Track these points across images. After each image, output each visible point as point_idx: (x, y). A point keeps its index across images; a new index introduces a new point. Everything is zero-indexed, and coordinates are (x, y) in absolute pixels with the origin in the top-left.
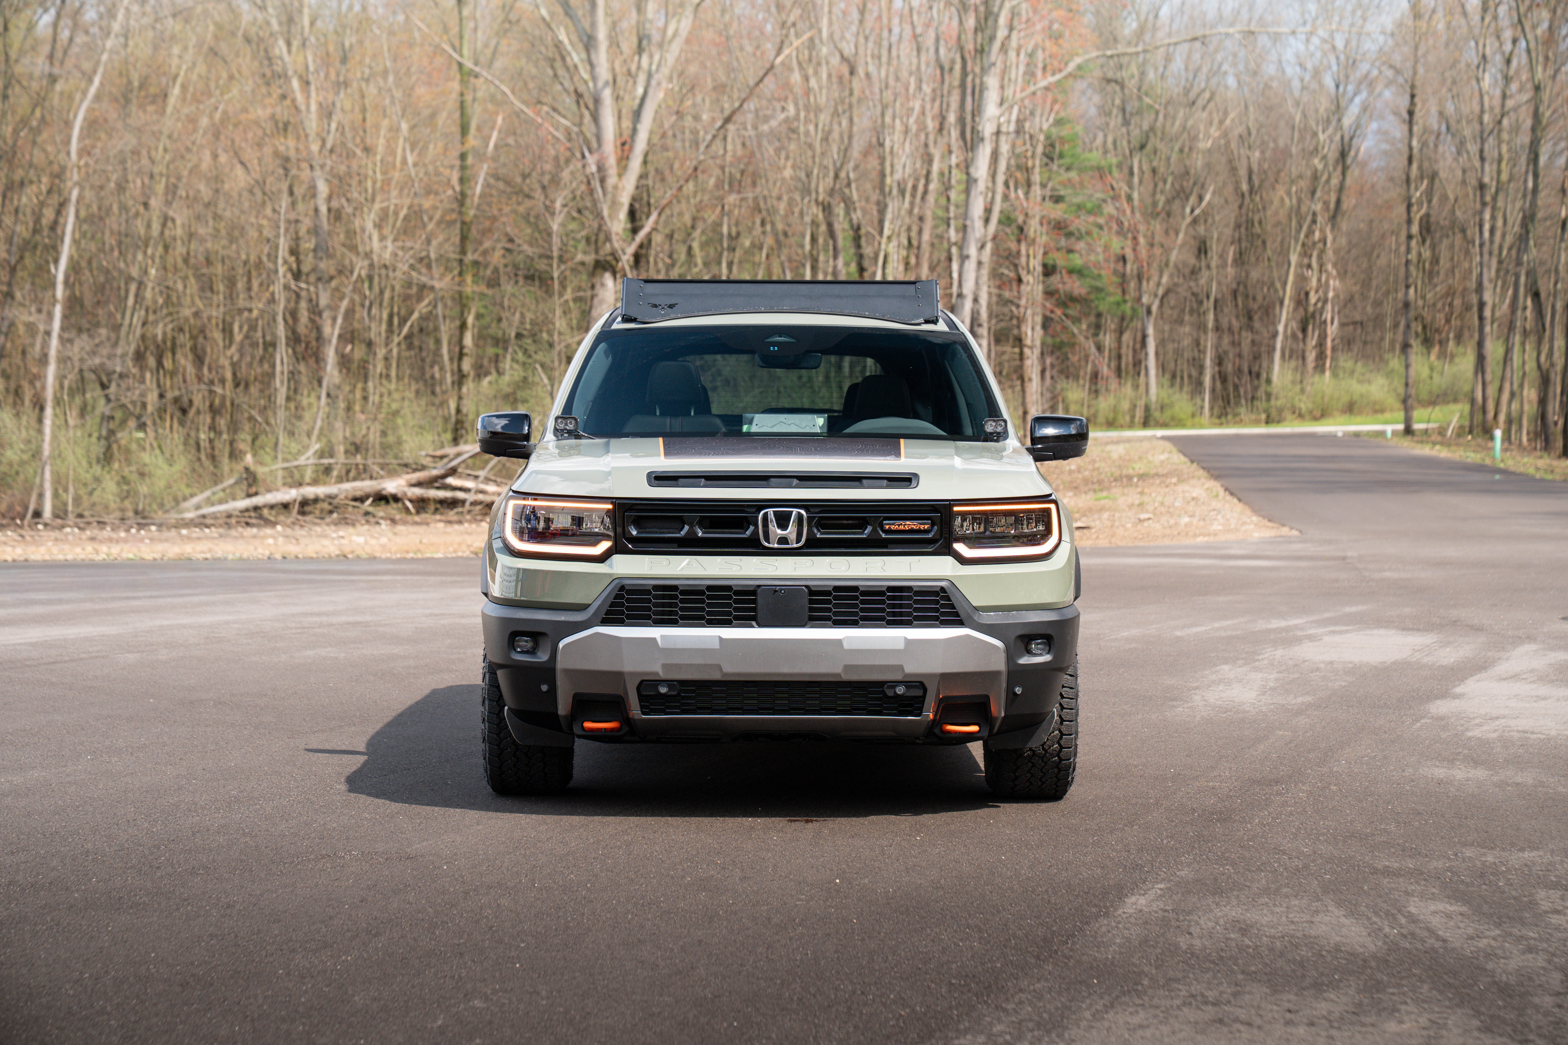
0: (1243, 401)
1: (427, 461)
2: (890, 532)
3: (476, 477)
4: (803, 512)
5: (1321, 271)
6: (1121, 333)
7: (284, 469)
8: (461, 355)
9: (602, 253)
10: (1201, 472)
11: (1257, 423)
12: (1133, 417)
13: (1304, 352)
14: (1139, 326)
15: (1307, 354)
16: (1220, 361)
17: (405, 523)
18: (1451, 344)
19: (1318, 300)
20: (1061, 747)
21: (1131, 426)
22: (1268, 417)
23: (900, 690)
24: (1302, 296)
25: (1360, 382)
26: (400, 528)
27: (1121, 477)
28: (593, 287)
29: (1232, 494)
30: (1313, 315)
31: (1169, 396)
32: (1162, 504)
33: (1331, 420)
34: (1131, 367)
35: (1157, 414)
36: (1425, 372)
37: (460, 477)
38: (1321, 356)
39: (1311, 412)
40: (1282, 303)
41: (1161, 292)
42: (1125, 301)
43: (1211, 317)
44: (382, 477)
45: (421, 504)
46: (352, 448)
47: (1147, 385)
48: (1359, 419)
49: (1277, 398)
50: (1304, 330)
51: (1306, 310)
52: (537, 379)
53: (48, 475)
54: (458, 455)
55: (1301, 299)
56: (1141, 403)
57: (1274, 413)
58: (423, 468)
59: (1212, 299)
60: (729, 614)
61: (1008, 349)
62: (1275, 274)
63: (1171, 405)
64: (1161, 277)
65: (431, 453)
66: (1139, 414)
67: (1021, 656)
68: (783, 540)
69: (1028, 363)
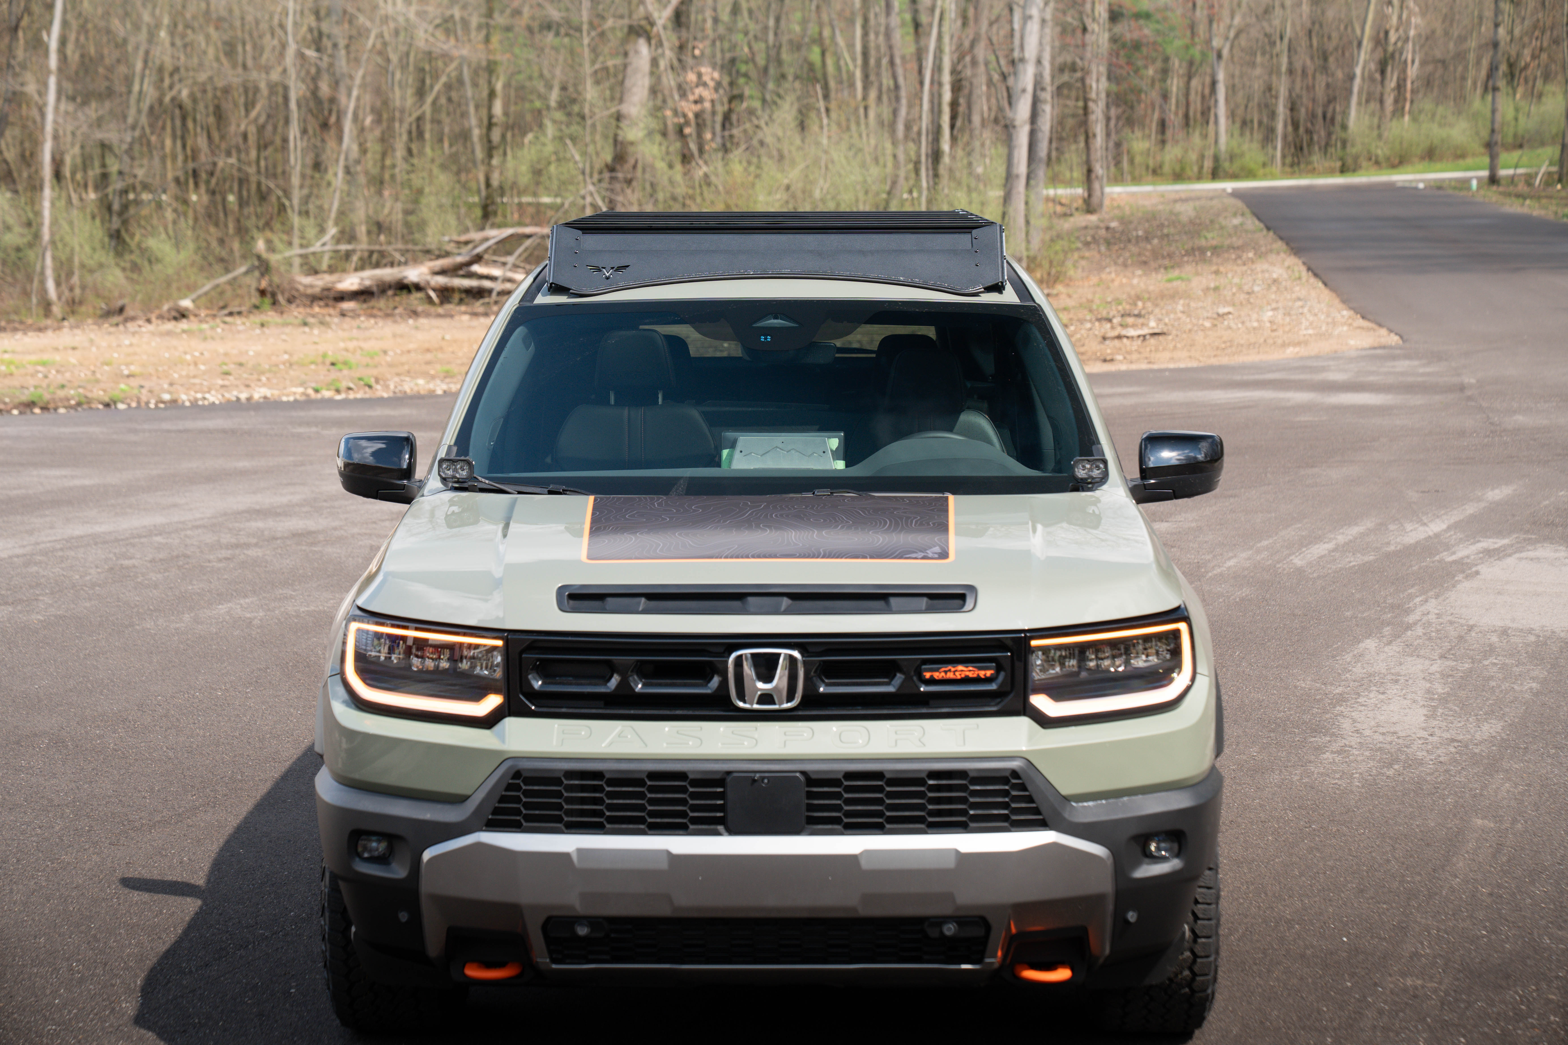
0: (1316, 148)
1: (451, 247)
2: (932, 682)
3: (504, 264)
4: (796, 654)
5: (1401, 8)
6: (1190, 77)
7: (301, 256)
8: (490, 125)
9: (635, 17)
10: (1280, 245)
11: (1331, 172)
12: (1201, 168)
13: (1382, 95)
14: (1209, 70)
15: (1386, 97)
16: (1293, 108)
17: (427, 315)
18: (1539, 83)
19: (1399, 39)
20: (1194, 974)
21: (1199, 178)
22: (1343, 165)
23: (950, 929)
24: (1382, 35)
25: (1441, 125)
26: (423, 321)
27: (1193, 249)
28: (626, 54)
29: (1316, 275)
30: (1392, 56)
31: (1239, 145)
32: (1240, 288)
33: (1409, 168)
34: (1199, 115)
35: (1226, 165)
36: (1510, 114)
37: (488, 263)
38: (1399, 100)
39: (1388, 159)
40: (1360, 44)
41: (1232, 34)
42: (1194, 44)
43: (1284, 60)
44: (406, 263)
45: (445, 294)
46: (375, 229)
47: (1217, 134)
48: (1439, 165)
49: (1353, 146)
50: (1383, 72)
51: (1385, 51)
52: (568, 155)
53: (49, 261)
54: (486, 239)
55: (1381, 39)
56: (1209, 153)
57: (1349, 161)
58: (447, 254)
59: (1286, 41)
60: (683, 814)
61: (1071, 103)
62: (1354, 13)
63: (1242, 155)
64: (1232, 18)
65: (455, 237)
66: (1208, 164)
67: (1137, 864)
68: (766, 698)
69: (1092, 117)
